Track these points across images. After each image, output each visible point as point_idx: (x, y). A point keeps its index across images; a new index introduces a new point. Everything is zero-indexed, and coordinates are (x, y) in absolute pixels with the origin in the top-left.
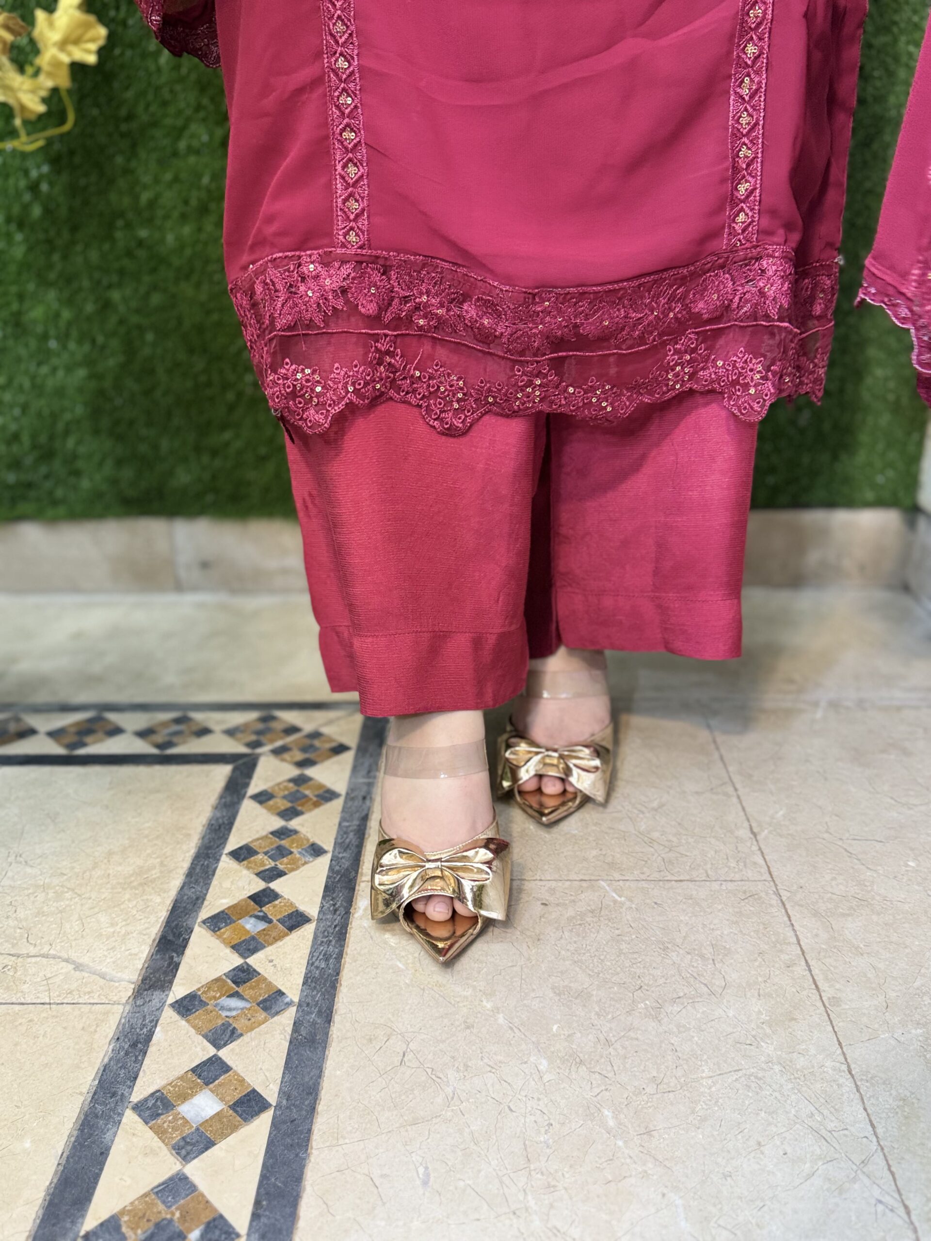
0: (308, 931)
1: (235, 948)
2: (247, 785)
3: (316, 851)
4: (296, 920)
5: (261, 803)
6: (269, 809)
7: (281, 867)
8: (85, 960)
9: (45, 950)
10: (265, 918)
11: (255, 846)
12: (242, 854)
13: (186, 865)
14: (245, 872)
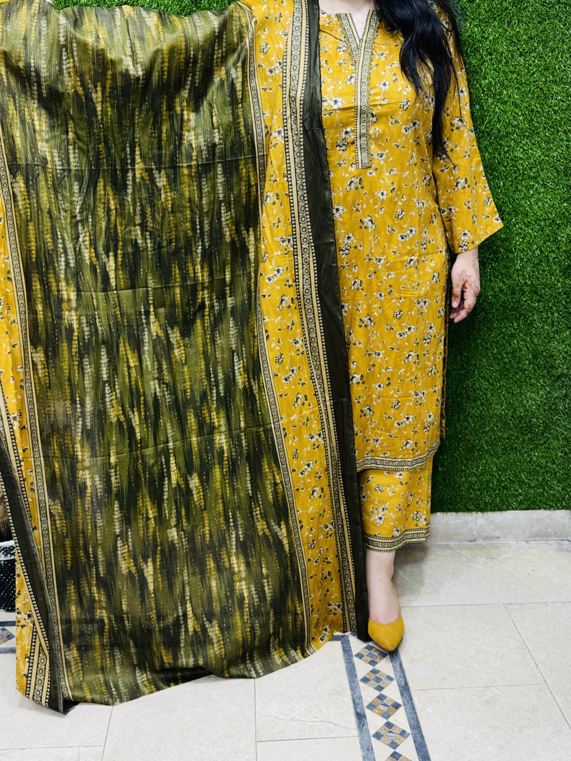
0: (402, 709)
1: (383, 716)
2: (351, 650)
3: (390, 679)
4: (396, 706)
5: (360, 658)
6: (365, 661)
7: (382, 685)
8: (336, 722)
9: (321, 719)
10: (385, 705)
11: (368, 677)
12: (365, 680)
13: (348, 685)
14: (370, 688)
